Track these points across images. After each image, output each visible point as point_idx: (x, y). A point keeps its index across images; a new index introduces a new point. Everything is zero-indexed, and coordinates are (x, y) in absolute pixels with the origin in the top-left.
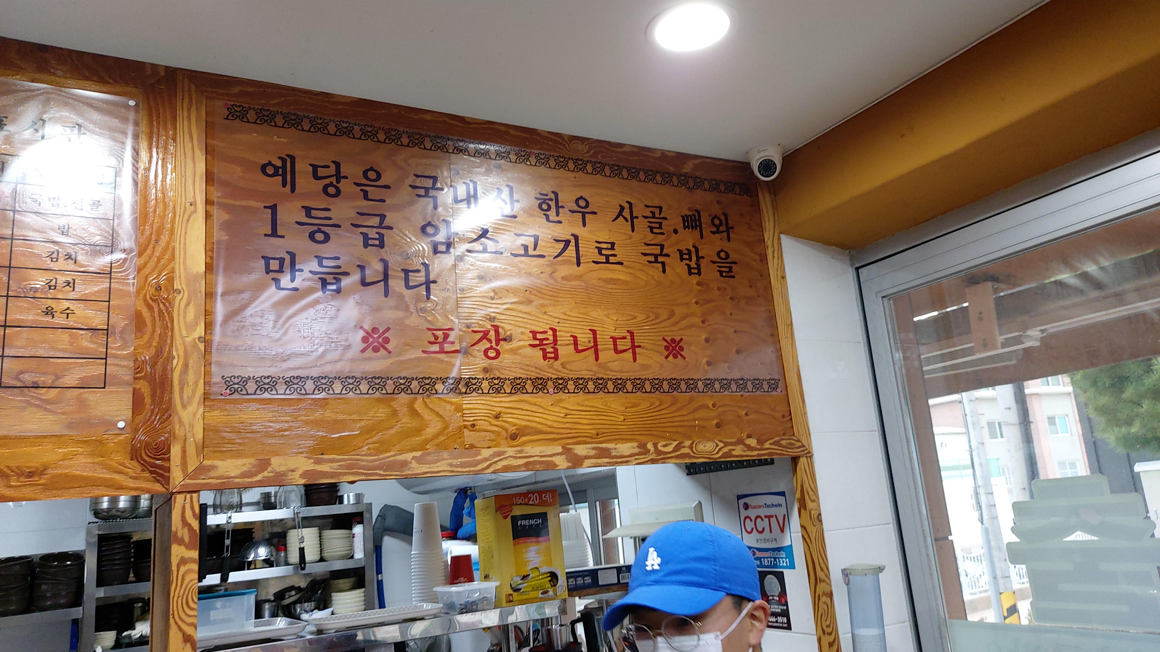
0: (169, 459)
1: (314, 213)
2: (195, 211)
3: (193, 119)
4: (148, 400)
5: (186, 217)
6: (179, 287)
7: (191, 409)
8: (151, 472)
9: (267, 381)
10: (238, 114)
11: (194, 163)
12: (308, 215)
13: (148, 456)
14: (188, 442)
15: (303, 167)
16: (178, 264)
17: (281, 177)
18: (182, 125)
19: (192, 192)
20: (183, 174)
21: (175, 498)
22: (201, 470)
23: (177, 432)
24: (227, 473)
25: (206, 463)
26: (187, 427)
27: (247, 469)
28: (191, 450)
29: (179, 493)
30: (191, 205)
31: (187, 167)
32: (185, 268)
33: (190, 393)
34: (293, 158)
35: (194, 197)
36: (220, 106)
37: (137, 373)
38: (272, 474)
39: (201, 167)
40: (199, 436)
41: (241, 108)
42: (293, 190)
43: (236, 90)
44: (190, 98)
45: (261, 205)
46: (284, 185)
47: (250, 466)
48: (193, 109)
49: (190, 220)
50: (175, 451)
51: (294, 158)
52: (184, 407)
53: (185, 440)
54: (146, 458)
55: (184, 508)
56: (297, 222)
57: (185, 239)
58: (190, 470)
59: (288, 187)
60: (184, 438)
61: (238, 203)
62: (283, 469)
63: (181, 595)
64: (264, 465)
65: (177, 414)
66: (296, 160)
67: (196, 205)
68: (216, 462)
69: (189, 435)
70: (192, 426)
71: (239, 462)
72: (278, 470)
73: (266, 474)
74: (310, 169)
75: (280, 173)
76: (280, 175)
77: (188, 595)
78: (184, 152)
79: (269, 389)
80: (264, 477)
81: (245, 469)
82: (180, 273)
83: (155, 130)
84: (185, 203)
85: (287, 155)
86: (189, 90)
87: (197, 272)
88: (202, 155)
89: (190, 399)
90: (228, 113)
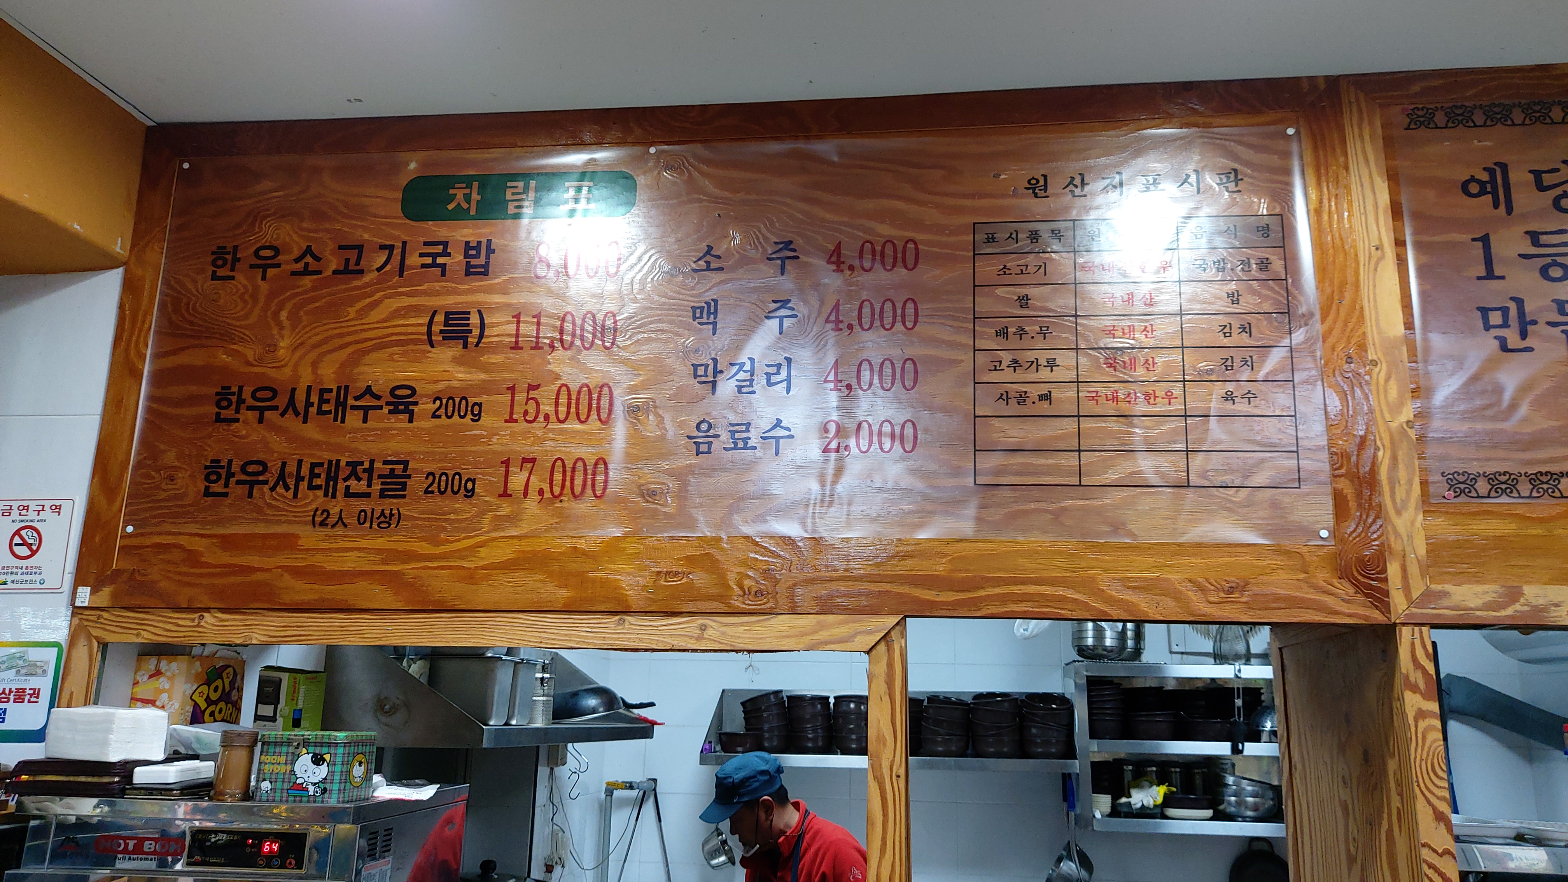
0: (1386, 580)
1: (1544, 239)
2: (1383, 257)
3: (1367, 138)
4: (1352, 504)
5: (1372, 266)
6: (1375, 357)
7: (1409, 514)
8: (1367, 595)
9: (1503, 478)
10: (1422, 119)
11: (1374, 193)
12: (1536, 243)
13: (1361, 574)
14: (1408, 559)
15: (1519, 176)
16: (1369, 328)
17: (1490, 196)
18: (1354, 147)
19: (1377, 232)
20: (1362, 210)
21: (1400, 631)
22: (1428, 596)
23: (1393, 545)
24: (1464, 603)
25: (1435, 587)
26: (1405, 539)
27: (1490, 599)
28: (1414, 570)
29: (1404, 624)
30: (1377, 249)
31: (1367, 201)
32: (1380, 332)
33: (1404, 495)
34: (1504, 167)
35: (1380, 239)
36: (1397, 114)
37: (1336, 469)
38: (1526, 608)
39: (1384, 198)
40: (1422, 551)
41: (1425, 111)
42: (1509, 210)
43: (1416, 88)
44: (1360, 111)
45: (1466, 237)
46: (1496, 206)
47: (1494, 595)
48: (1365, 125)
49: (1378, 269)
50: (1393, 570)
51: (1506, 165)
52: (1398, 513)
53: (1404, 556)
54: (1360, 577)
55: (1413, 644)
56: (1519, 255)
57: (1375, 294)
58: (1415, 594)
59: (1502, 208)
60: (1402, 553)
61: (1437, 238)
62: (1541, 601)
63: (1424, 757)
64: (1514, 595)
65: (1391, 521)
66: (1509, 167)
67: (1382, 250)
68: (1448, 587)
69: (1408, 549)
70: (1410, 537)
71: (1480, 588)
72: (1534, 602)
73: (1517, 607)
74: (1531, 177)
75: (1489, 190)
76: (1489, 193)
77: (1433, 759)
78: (1361, 182)
79: (1508, 491)
80: (1516, 611)
81: (1488, 598)
82: (1373, 339)
83: (1322, 161)
84: (1369, 248)
85: (1495, 164)
86: (1357, 100)
87: (1395, 337)
88: (1383, 182)
89: (1404, 503)
90: (1409, 120)
